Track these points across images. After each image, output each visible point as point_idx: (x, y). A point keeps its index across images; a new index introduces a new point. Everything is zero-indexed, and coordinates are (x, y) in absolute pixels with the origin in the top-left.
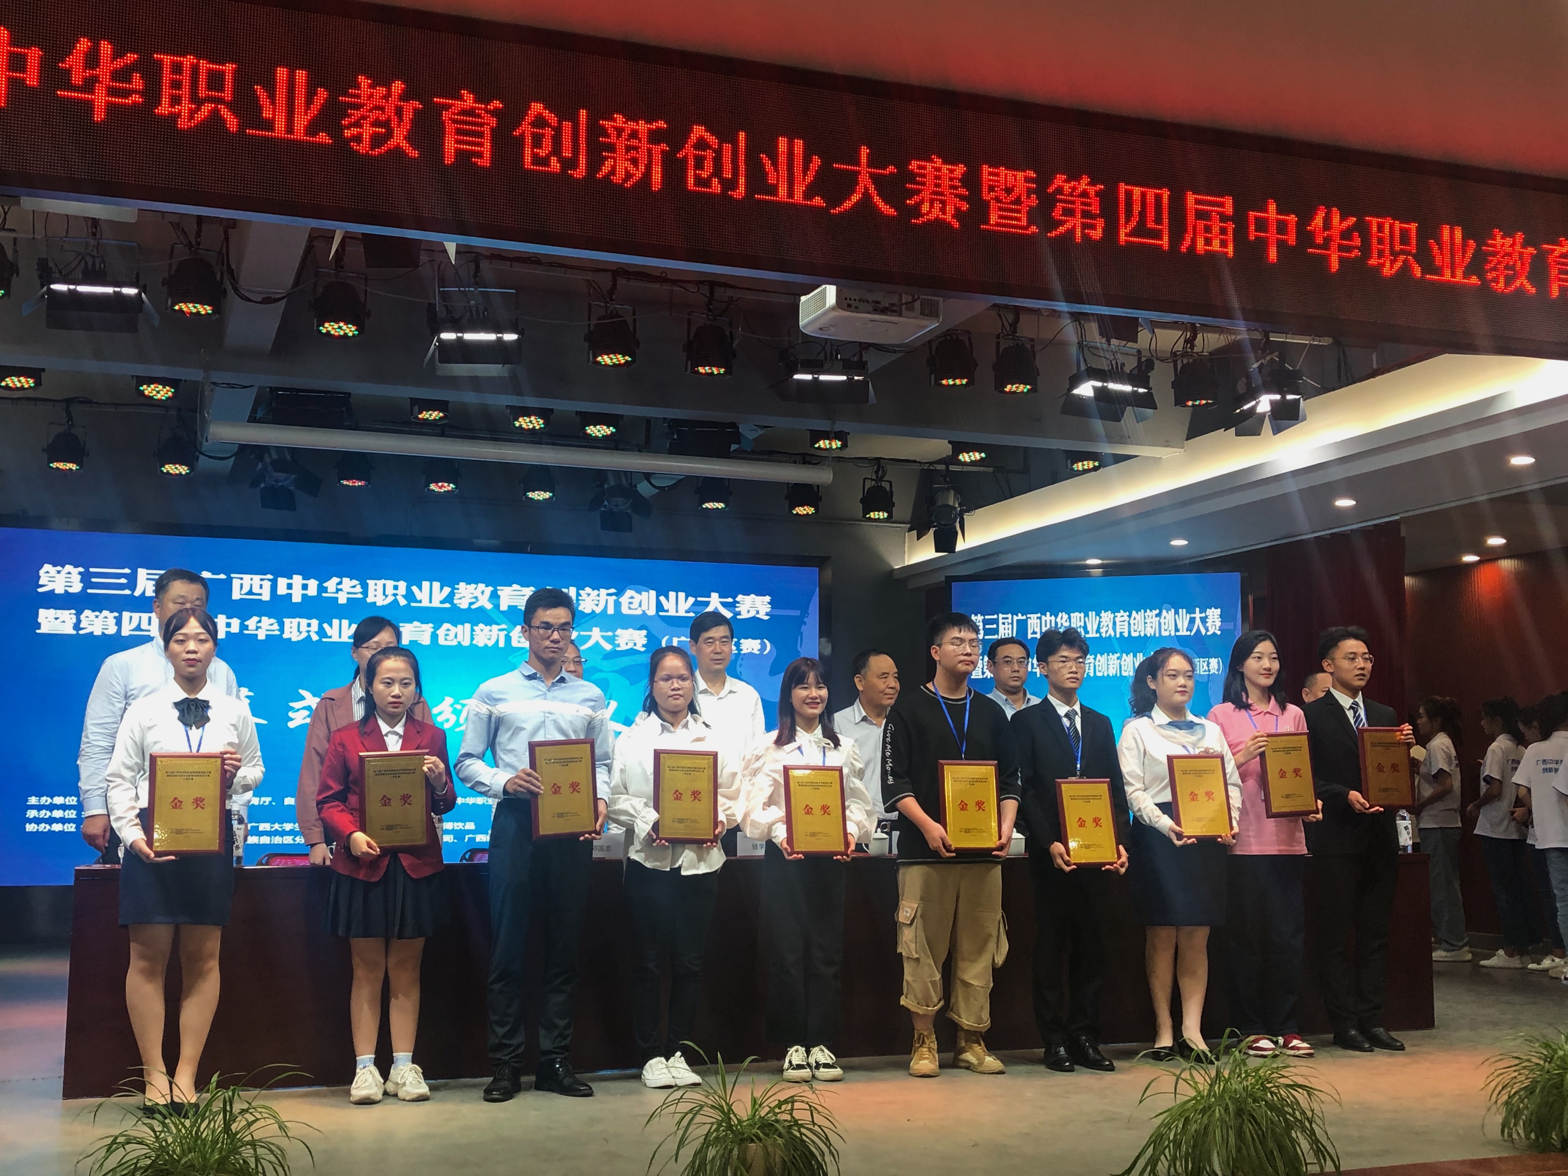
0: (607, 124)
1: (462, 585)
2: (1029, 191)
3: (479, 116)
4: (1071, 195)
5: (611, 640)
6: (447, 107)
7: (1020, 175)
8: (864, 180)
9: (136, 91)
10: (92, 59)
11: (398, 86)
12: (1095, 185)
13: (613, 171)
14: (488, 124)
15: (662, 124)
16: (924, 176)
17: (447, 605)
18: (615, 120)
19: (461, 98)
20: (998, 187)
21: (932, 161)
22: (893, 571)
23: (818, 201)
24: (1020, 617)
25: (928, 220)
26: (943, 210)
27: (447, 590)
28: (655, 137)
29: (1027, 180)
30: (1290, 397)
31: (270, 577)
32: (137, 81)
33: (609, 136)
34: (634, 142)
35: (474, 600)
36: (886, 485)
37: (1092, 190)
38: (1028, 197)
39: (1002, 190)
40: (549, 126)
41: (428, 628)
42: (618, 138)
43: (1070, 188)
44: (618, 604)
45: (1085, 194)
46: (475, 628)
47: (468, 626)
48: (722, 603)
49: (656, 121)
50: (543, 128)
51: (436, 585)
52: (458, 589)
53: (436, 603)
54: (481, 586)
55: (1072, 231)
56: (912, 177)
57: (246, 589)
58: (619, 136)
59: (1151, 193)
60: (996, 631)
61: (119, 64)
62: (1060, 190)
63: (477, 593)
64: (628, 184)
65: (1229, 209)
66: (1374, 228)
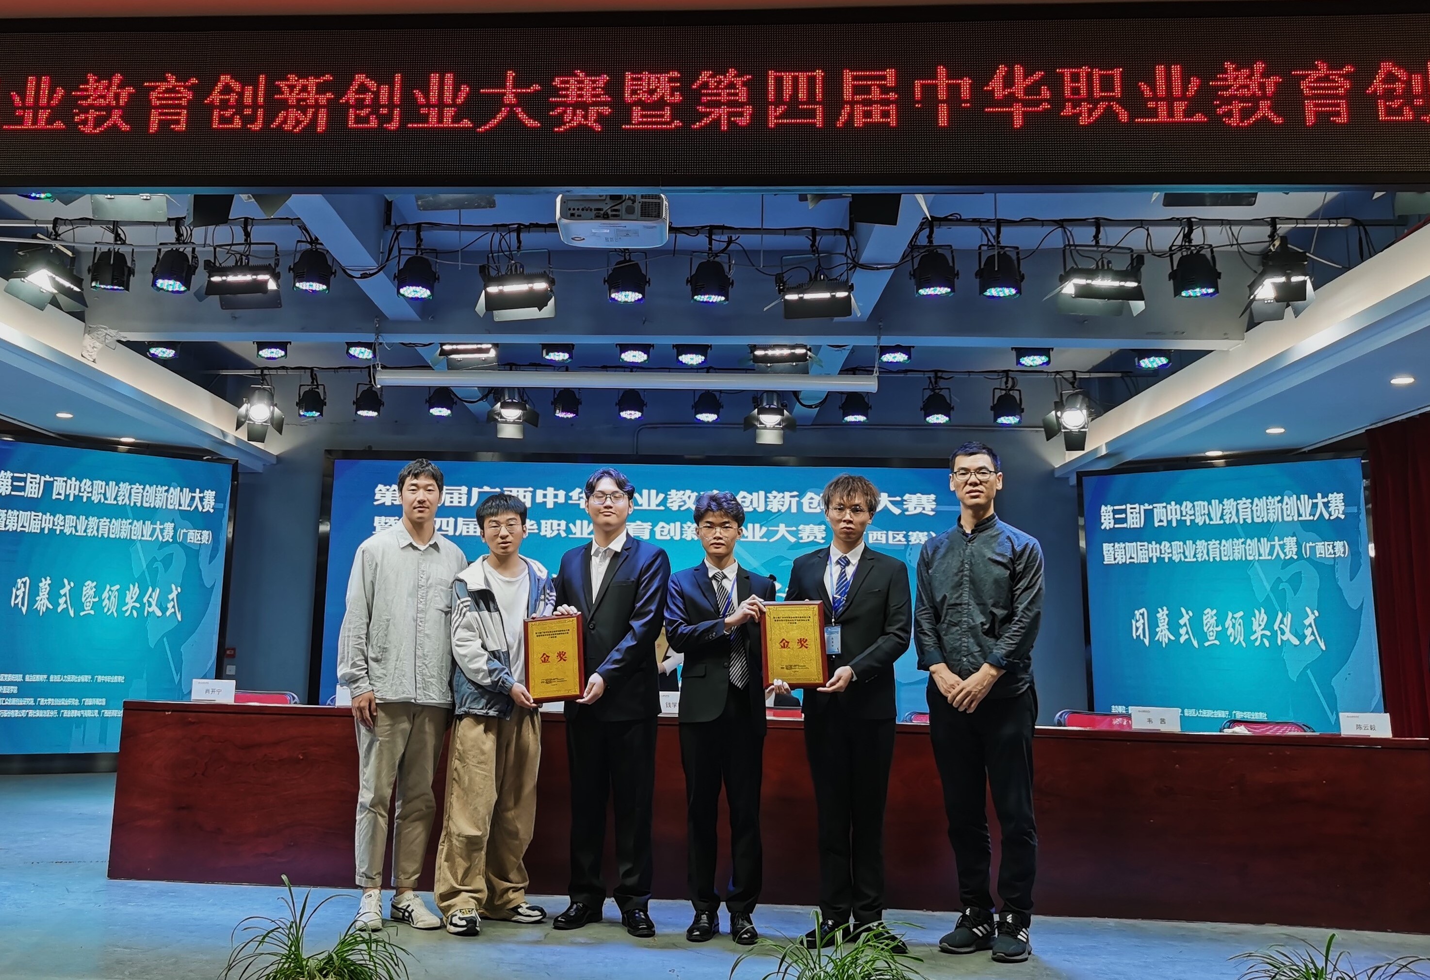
0: (282, 84)
1: (673, 492)
2: (673, 90)
4: (717, 88)
5: (794, 534)
6: (154, 88)
7: (664, 77)
8: (510, 102)
11: (117, 78)
12: (742, 76)
13: (285, 121)
14: (185, 97)
15: (327, 77)
16: (567, 89)
17: (662, 508)
18: (288, 80)
19: (165, 80)
20: (640, 90)
21: (576, 75)
23: (466, 123)
25: (571, 127)
26: (585, 117)
27: (661, 496)
28: (321, 89)
29: (671, 80)
31: (531, 489)
33: (282, 93)
34: (305, 95)
35: (683, 503)
36: (1015, 394)
37: (739, 81)
38: (672, 95)
39: (644, 92)
41: (647, 526)
42: (290, 94)
43: (716, 82)
44: (800, 505)
45: (731, 85)
46: (684, 525)
47: (678, 524)
48: (890, 501)
49: (324, 76)
51: (654, 492)
52: (670, 495)
53: (653, 507)
54: (688, 492)
55: (717, 121)
56: (556, 92)
58: (291, 92)
59: (802, 77)
62: (705, 85)
63: (685, 498)
64: (297, 130)
65: (891, 82)
66: (1067, 79)
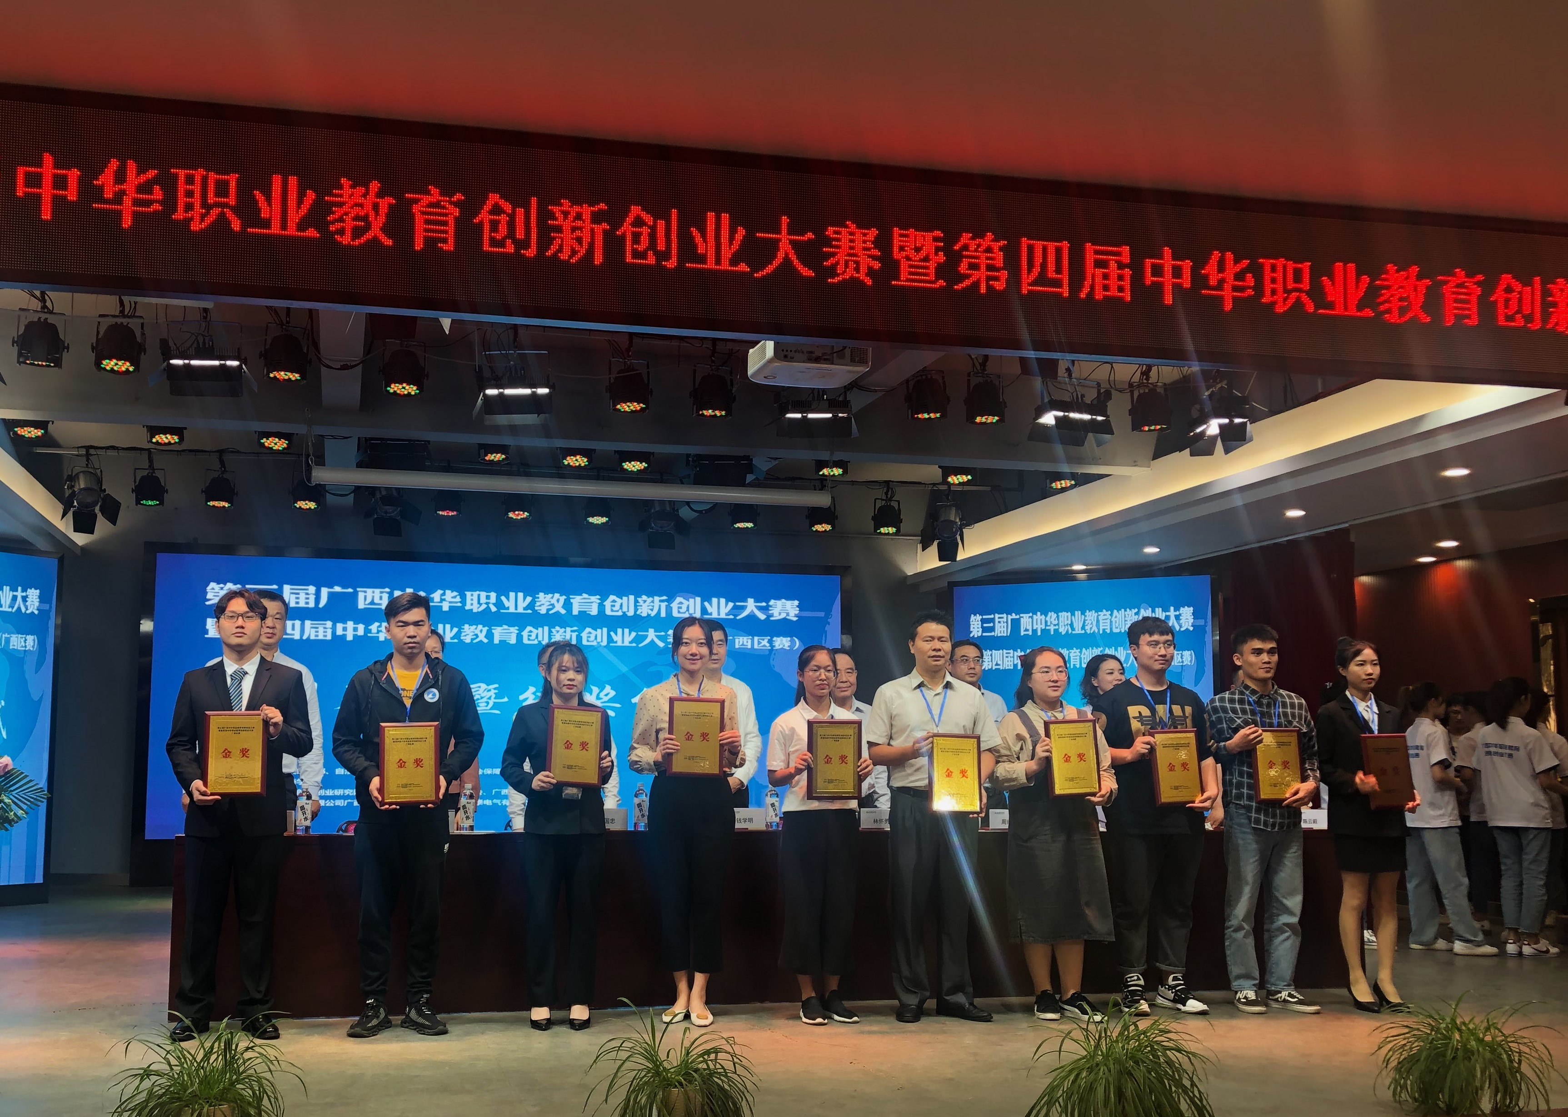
0: (556, 209)
1: (541, 595)
2: (938, 249)
3: (444, 207)
4: (976, 250)
6: (416, 201)
7: (929, 235)
8: (785, 248)
9: (157, 201)
10: (120, 178)
11: (375, 186)
12: (998, 241)
13: (560, 250)
14: (452, 214)
15: (602, 206)
16: (839, 240)
17: (529, 611)
18: (561, 205)
19: (428, 193)
20: (908, 246)
21: (847, 227)
22: (906, 577)
23: (743, 267)
24: (1014, 616)
25: (844, 279)
26: (857, 270)
27: (529, 599)
28: (597, 218)
29: (936, 239)
30: (1237, 421)
32: (158, 193)
33: (556, 219)
34: (579, 223)
35: (551, 607)
36: (894, 504)
37: (996, 246)
38: (936, 254)
39: (911, 249)
40: (504, 212)
41: (514, 630)
42: (564, 220)
43: (975, 244)
44: (669, 609)
45: (989, 250)
46: (553, 630)
47: (546, 628)
48: (756, 607)
49: (598, 204)
50: (499, 215)
51: (521, 595)
52: (538, 598)
53: (520, 610)
54: (557, 595)
55: (977, 284)
56: (828, 242)
57: (369, 600)
58: (565, 218)
59: (1051, 247)
60: (992, 629)
61: (142, 178)
62: (966, 247)
63: (554, 601)
64: (573, 261)
65: (1126, 257)
66: (1268, 269)
